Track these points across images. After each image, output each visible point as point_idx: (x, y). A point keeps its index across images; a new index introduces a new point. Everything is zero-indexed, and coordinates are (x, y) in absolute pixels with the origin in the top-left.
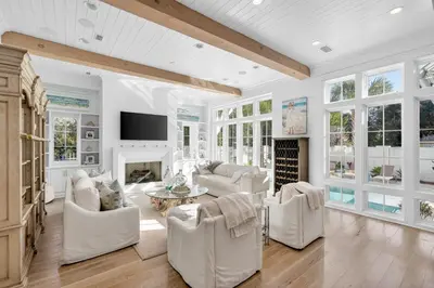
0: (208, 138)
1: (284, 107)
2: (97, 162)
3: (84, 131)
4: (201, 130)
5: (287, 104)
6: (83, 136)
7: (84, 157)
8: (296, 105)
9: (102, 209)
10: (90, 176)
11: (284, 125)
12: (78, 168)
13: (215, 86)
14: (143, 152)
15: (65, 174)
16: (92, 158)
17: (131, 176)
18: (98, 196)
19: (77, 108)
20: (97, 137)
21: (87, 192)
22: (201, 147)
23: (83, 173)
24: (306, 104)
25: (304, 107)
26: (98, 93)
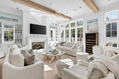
0: (59, 34)
1: (88, 23)
2: (21, 42)
3: (16, 30)
4: (56, 32)
5: (89, 21)
6: (16, 33)
7: (16, 40)
8: (93, 22)
9: (26, 64)
10: (19, 47)
11: (88, 29)
12: (14, 44)
13: (63, 15)
14: (38, 38)
15: (9, 47)
16: (19, 41)
17: (34, 47)
18: (23, 58)
19: (13, 22)
20: (21, 33)
21: (17, 56)
22: (56, 37)
23: (15, 46)
24: (97, 21)
25: (96, 22)
26: (21, 17)
